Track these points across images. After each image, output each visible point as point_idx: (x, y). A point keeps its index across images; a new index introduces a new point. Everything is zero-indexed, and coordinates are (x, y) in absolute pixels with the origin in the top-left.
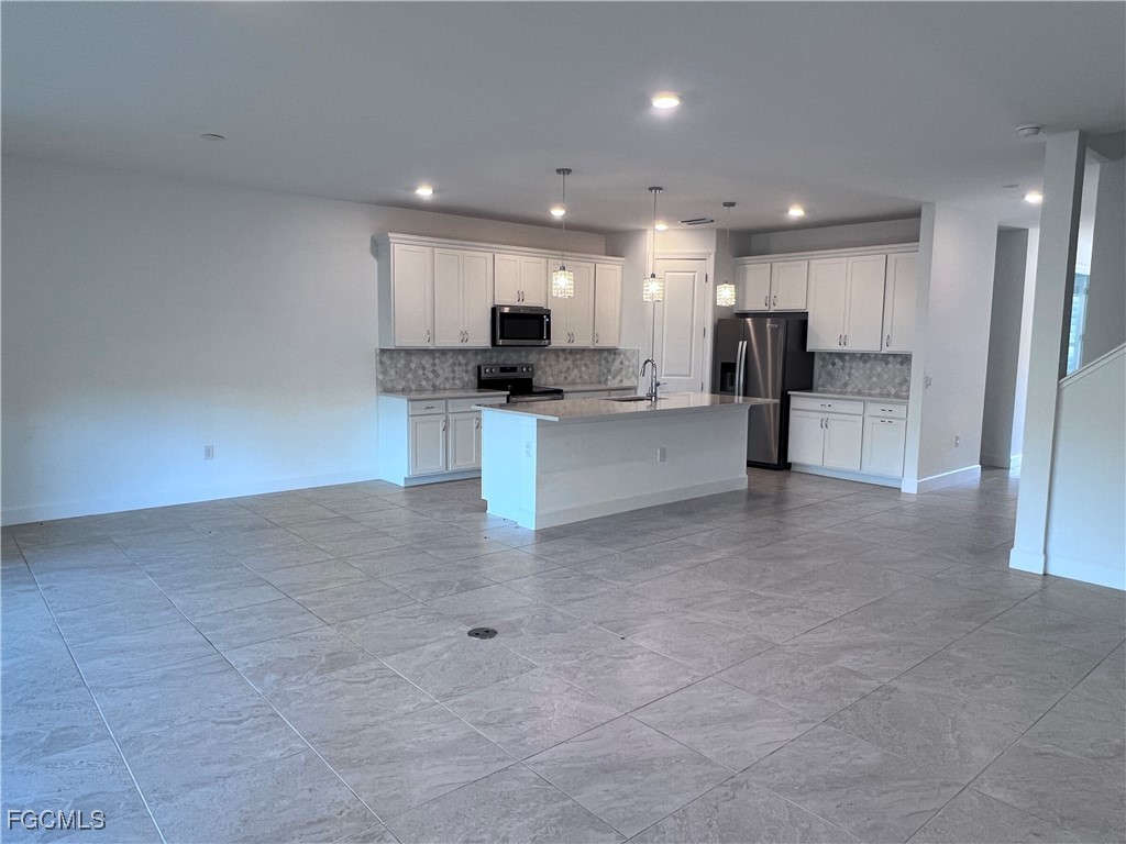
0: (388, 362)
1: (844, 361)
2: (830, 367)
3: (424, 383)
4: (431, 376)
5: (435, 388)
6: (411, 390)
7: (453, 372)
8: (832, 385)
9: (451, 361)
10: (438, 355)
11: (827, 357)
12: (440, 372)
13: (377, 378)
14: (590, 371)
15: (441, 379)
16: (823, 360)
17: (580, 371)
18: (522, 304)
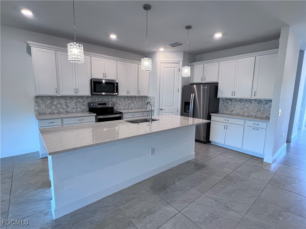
0: (41, 102)
1: (232, 102)
2: (226, 104)
3: (61, 110)
4: (65, 107)
5: (67, 112)
6: (55, 113)
7: (77, 105)
8: (226, 111)
9: (75, 101)
11: (225, 100)
12: (70, 105)
13: (35, 109)
15: (70, 108)
16: (223, 101)
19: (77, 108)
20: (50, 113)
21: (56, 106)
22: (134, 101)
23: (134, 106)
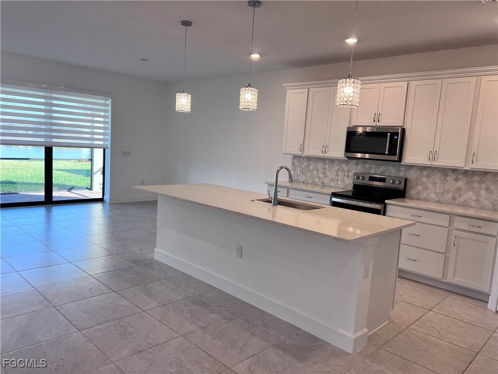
0: (297, 164)
3: (317, 180)
4: (322, 176)
5: (323, 185)
6: (309, 184)
7: (337, 175)
9: (337, 167)
10: (327, 162)
12: (328, 174)
15: (328, 179)
17: (478, 194)
18: (379, 124)
19: (337, 180)
20: (303, 182)
21: (312, 172)
22: (476, 185)
23: (474, 198)
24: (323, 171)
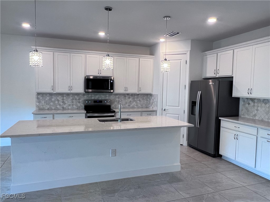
0: (41, 98)
1: (254, 103)
2: (247, 105)
3: (58, 106)
4: (62, 104)
5: (64, 109)
6: (52, 109)
7: (73, 102)
9: (71, 98)
10: (65, 95)
11: (246, 100)
12: (66, 102)
13: (36, 104)
14: (142, 103)
15: (66, 105)
16: (244, 101)
17: (137, 103)
18: (101, 75)
19: (73, 105)
20: (48, 109)
21: (54, 102)
22: (136, 99)
23: (136, 104)
24: (62, 101)
